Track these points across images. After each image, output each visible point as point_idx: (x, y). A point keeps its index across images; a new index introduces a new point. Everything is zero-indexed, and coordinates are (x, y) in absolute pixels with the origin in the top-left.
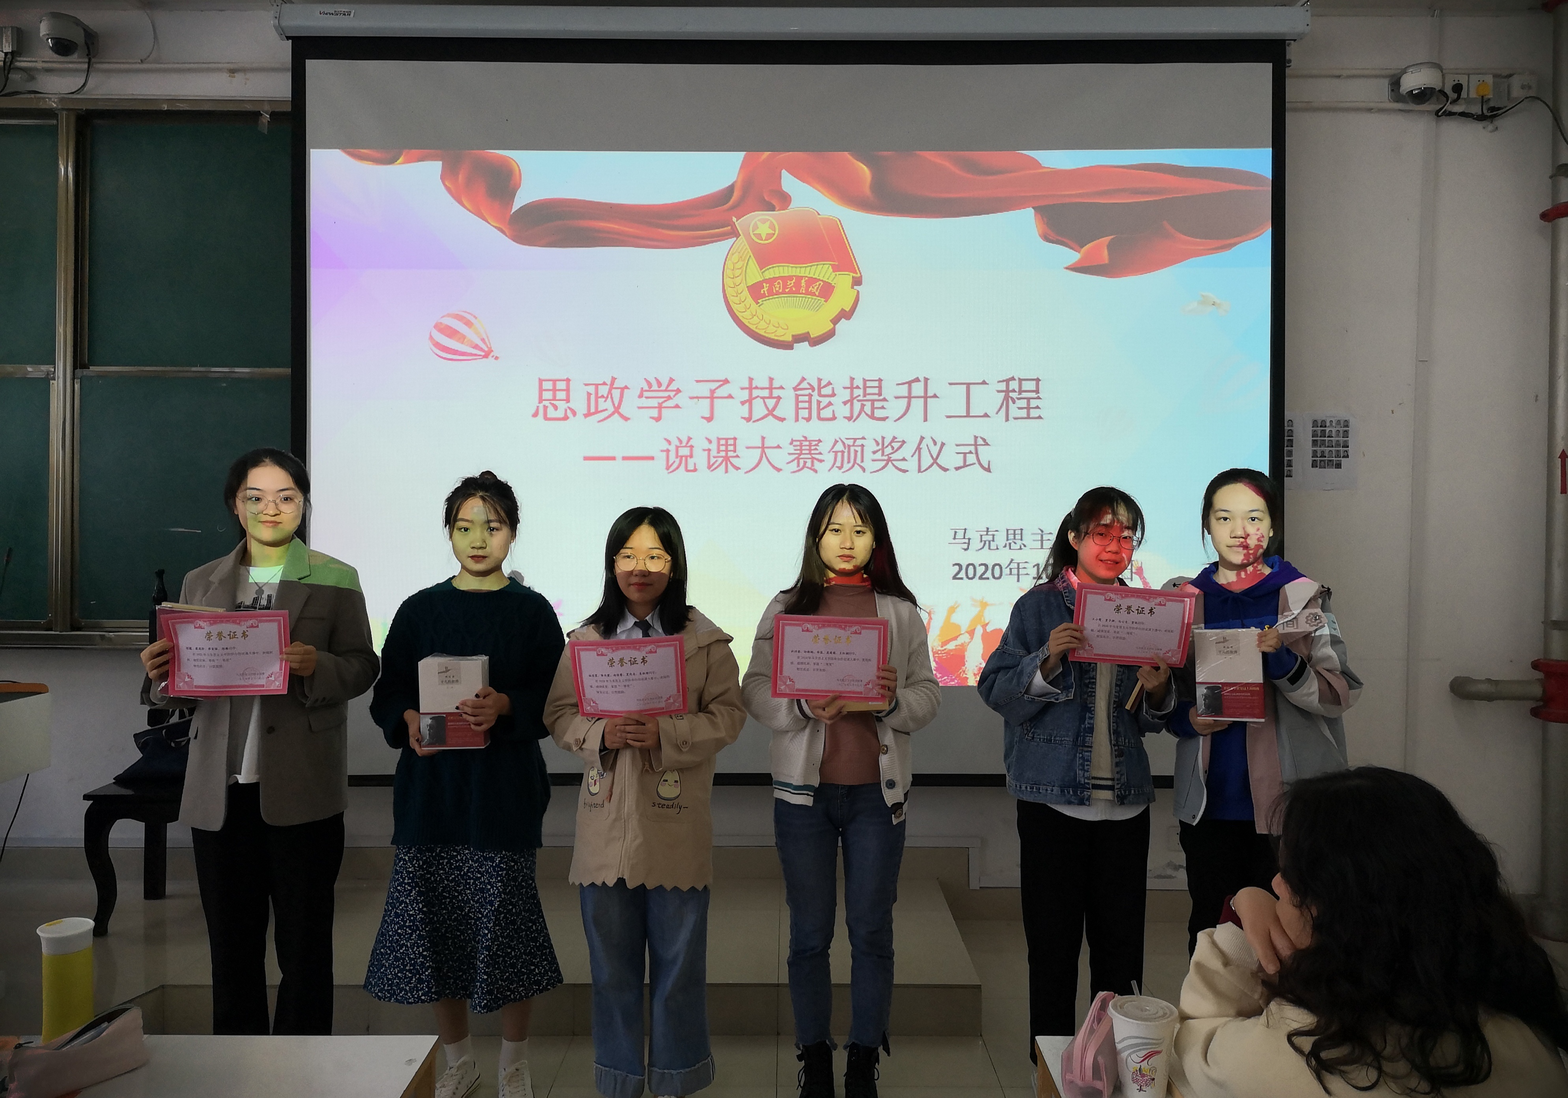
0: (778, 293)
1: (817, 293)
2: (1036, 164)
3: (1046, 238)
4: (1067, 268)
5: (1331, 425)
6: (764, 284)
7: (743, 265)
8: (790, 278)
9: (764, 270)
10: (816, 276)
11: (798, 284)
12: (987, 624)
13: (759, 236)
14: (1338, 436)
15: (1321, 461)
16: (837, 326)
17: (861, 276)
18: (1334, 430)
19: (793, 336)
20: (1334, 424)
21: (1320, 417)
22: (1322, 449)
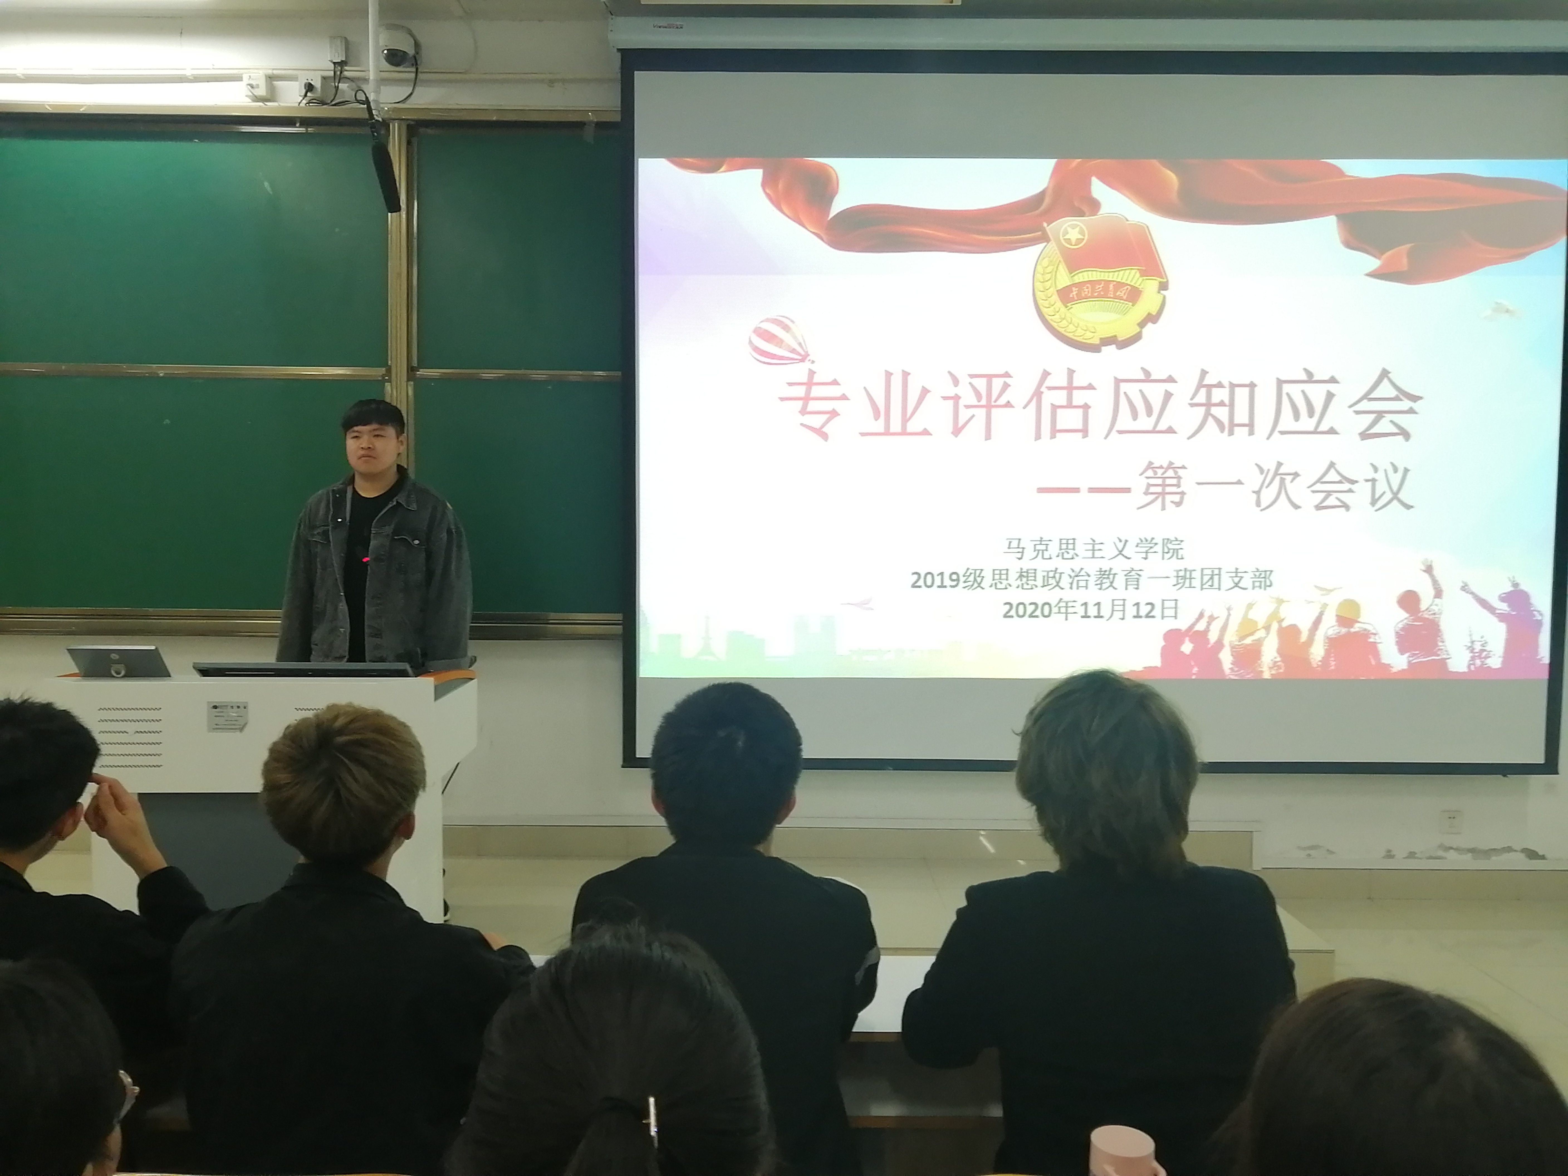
0: (1086, 297)
1: (1125, 297)
2: (1339, 172)
3: (1348, 245)
4: (1367, 275)
6: (1074, 289)
7: (1053, 270)
8: (1099, 282)
9: (1073, 274)
10: (1123, 281)
11: (1106, 289)
12: (1283, 619)
13: (1068, 241)
17: (1167, 281)
19: (1101, 339)
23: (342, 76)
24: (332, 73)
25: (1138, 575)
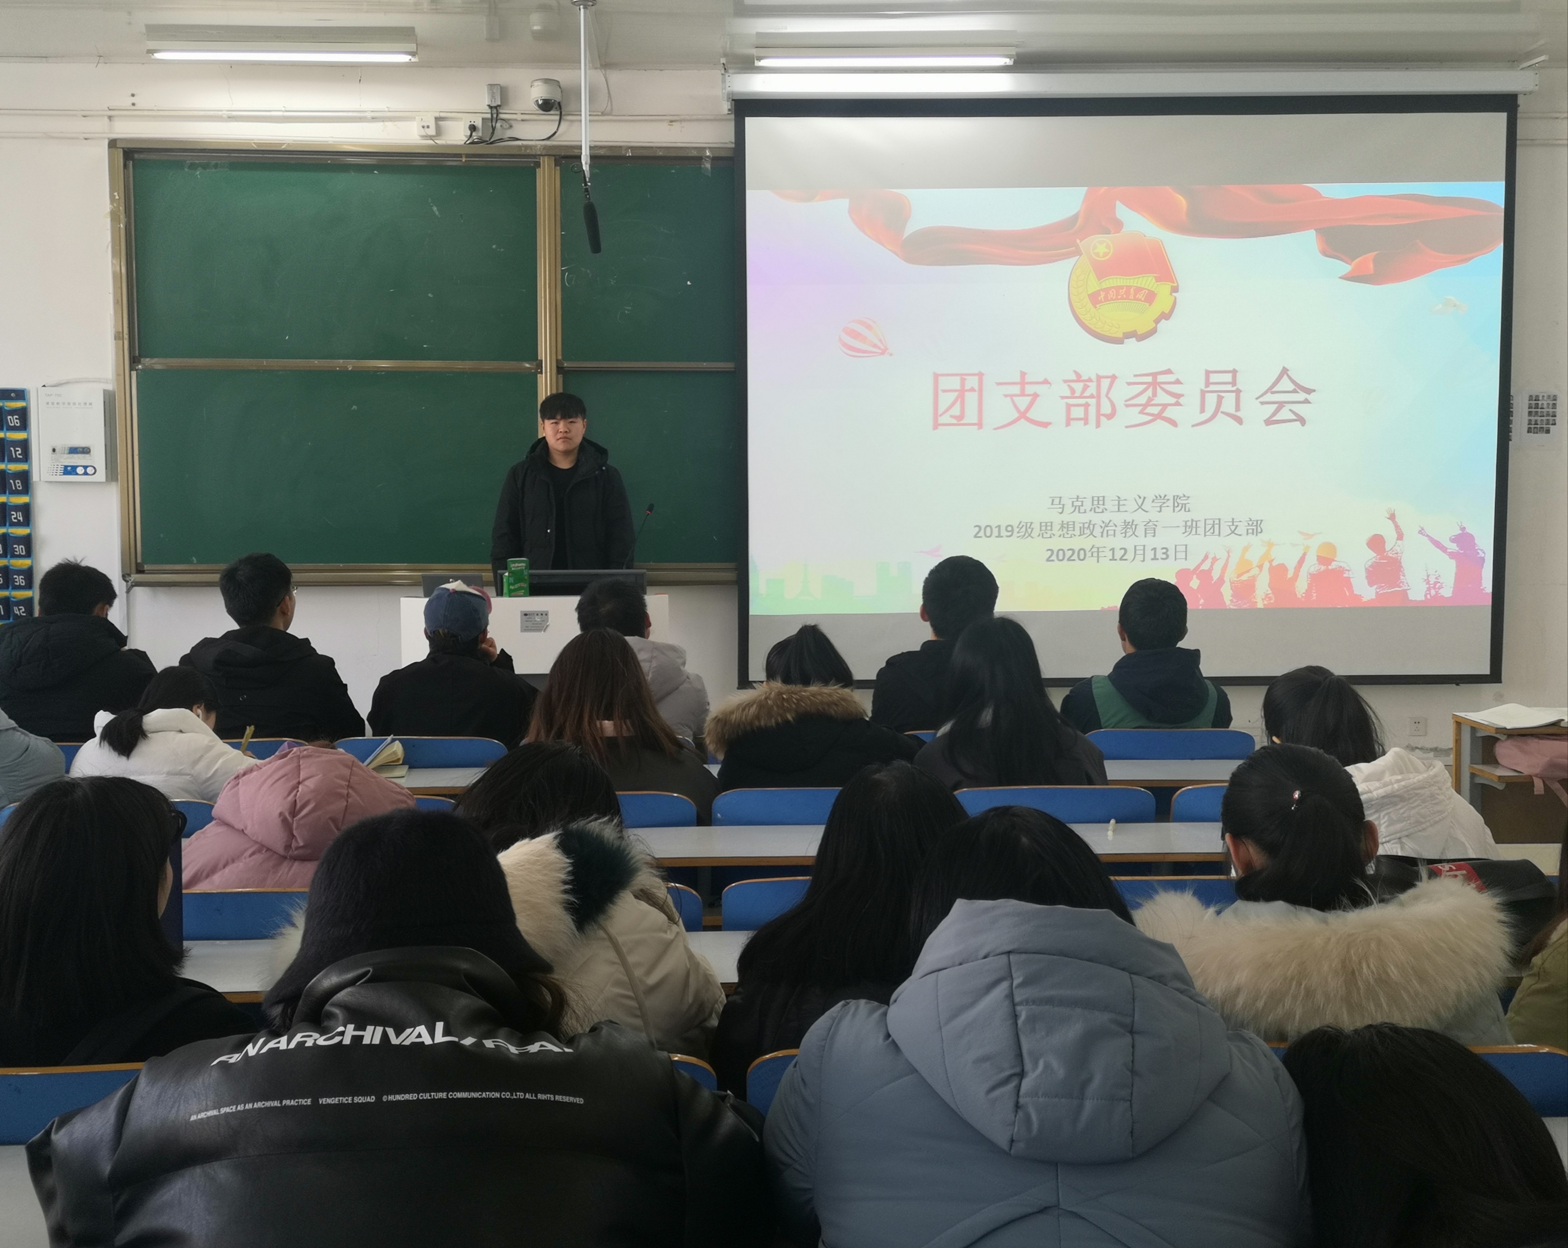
0: (1112, 299)
1: (1143, 299)
2: (1317, 194)
3: (1325, 253)
4: (1340, 278)
5: (1543, 399)
6: (1101, 293)
7: (1085, 278)
8: (1122, 287)
9: (1102, 280)
10: (1142, 286)
11: (1128, 292)
12: (1273, 560)
13: (1097, 254)
14: (1548, 408)
15: (1535, 428)
16: (1158, 325)
17: (1178, 285)
18: (1545, 403)
19: (1124, 333)
20: (1545, 398)
21: (1534, 394)
22: (1536, 418)
23: (498, 118)
24: (489, 116)
25: (1155, 525)
